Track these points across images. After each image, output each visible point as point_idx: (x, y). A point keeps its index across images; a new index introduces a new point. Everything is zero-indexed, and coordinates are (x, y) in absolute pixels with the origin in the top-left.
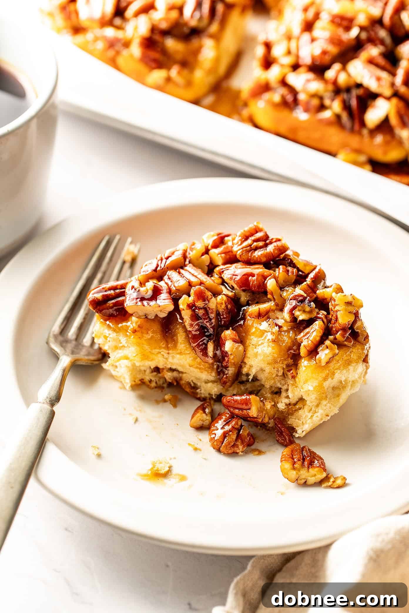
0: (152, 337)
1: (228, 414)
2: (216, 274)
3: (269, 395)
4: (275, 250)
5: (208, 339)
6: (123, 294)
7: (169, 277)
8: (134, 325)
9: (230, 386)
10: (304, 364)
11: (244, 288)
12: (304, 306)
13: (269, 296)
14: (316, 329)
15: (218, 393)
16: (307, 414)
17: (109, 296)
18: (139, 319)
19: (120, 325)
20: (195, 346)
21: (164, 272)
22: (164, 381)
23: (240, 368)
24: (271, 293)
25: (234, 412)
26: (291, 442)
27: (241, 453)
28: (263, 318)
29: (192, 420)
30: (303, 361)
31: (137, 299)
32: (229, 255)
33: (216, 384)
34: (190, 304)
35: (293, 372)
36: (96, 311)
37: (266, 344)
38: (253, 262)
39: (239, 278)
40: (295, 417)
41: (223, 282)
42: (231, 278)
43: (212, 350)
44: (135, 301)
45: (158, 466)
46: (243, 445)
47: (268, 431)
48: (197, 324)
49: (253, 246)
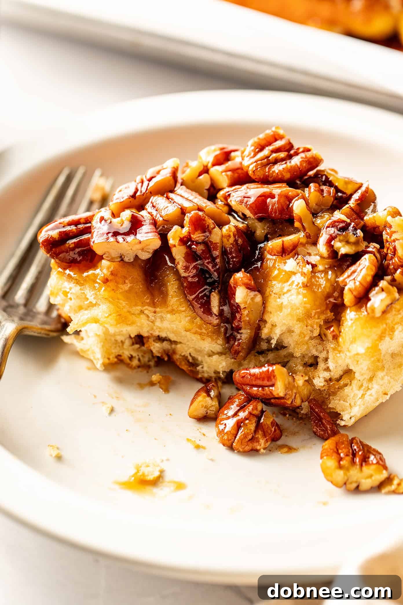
0: (131, 289)
1: (243, 395)
2: (219, 200)
3: (301, 368)
4: (302, 162)
5: (210, 288)
6: (88, 230)
7: (153, 204)
8: (105, 271)
9: (244, 358)
10: (350, 316)
11: (260, 215)
12: (348, 235)
13: (297, 224)
14: (366, 266)
15: (227, 370)
16: (357, 392)
17: (69, 233)
18: (112, 263)
19: (85, 274)
20: (193, 299)
21: (145, 199)
22: (151, 357)
23: (258, 329)
24: (300, 220)
25: (251, 392)
26: (334, 433)
27: (262, 451)
28: (288, 256)
29: (191, 407)
30: (348, 311)
31: (108, 233)
32: (238, 173)
33: (224, 356)
34: (183, 238)
35: (335, 330)
36: (50, 255)
37: (294, 291)
38: (272, 180)
39: (253, 201)
40: (338, 398)
41: (231, 211)
42: (241, 202)
43: (217, 304)
44: (105, 236)
45: (144, 470)
46: (265, 439)
47: (300, 420)
48: (195, 267)
49: (272, 158)
